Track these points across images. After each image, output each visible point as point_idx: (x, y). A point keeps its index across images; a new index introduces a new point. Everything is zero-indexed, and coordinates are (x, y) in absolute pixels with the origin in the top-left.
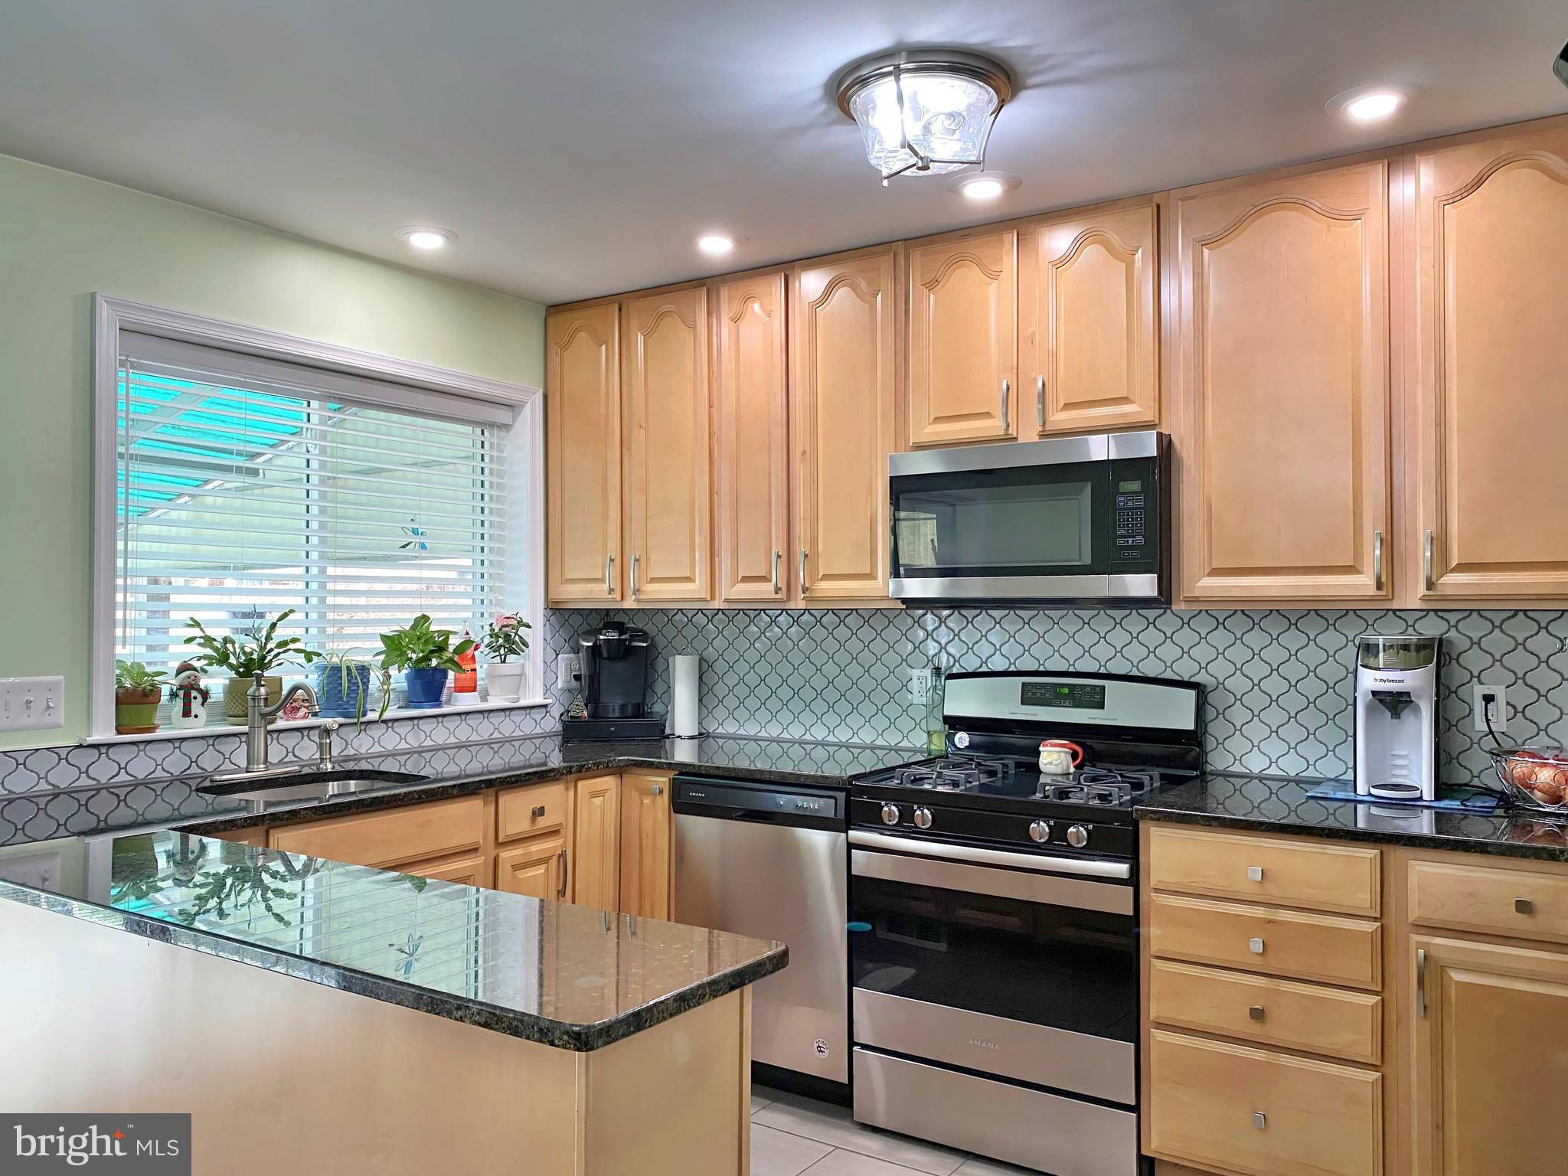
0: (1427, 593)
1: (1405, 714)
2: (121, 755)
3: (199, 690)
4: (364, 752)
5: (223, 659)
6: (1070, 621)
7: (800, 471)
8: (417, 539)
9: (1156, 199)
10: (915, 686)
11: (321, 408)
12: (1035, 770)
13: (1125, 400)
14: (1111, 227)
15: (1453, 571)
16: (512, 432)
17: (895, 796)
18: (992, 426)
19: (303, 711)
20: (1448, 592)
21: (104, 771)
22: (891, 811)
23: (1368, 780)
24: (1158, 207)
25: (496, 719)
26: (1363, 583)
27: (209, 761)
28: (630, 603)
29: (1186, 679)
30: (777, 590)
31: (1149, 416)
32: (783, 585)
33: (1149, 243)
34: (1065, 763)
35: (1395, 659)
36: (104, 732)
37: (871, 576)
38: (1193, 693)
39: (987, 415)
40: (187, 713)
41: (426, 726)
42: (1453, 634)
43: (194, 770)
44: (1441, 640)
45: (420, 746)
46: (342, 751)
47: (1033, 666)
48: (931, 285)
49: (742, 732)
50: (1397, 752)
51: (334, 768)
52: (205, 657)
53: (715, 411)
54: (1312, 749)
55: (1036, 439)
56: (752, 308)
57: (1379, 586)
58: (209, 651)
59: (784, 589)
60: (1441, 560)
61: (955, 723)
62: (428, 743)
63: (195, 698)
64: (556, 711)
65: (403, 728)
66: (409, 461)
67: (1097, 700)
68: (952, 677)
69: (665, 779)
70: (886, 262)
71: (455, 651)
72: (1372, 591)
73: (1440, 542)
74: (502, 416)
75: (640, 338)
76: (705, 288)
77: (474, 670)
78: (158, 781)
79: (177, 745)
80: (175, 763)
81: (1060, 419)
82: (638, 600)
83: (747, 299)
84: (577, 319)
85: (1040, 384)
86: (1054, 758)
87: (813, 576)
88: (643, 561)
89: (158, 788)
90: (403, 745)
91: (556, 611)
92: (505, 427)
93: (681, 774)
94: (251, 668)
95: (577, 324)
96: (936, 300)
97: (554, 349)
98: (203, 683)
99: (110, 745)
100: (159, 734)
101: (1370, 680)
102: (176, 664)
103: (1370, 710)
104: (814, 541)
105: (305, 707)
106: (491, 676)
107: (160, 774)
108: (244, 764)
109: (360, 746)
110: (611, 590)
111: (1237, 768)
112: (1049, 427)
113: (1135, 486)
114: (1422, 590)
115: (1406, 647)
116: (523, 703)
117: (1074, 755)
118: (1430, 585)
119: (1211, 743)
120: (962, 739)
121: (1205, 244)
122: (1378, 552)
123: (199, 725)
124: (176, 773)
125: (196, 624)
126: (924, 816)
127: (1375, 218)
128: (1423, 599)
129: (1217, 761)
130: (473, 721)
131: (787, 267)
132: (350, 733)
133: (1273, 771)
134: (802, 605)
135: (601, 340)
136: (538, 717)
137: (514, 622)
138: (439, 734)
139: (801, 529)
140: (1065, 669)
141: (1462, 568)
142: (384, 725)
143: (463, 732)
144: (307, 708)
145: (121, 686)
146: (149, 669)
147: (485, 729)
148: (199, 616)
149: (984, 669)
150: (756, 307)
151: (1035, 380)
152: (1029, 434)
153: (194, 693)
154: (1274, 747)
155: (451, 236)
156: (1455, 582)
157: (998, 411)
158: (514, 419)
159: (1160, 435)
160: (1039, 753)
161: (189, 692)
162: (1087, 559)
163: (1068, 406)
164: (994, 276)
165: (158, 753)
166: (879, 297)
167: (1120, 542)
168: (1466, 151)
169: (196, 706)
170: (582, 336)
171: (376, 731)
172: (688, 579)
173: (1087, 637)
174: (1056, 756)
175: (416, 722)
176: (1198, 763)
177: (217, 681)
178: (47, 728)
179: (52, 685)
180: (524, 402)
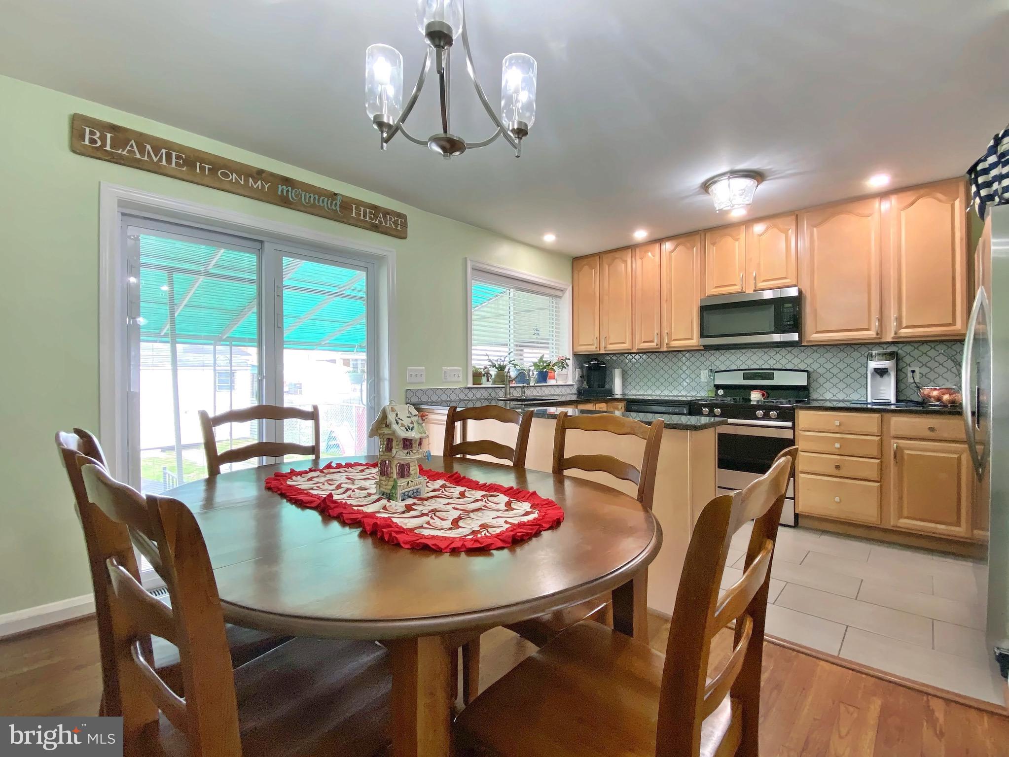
0: (894, 336)
1: (885, 376)
2: (474, 391)
3: (490, 374)
4: (529, 395)
5: (494, 366)
6: (760, 352)
7: (665, 306)
8: (537, 332)
9: (796, 213)
10: (702, 376)
11: (514, 291)
12: (750, 400)
13: (785, 278)
14: (779, 222)
15: (903, 328)
16: (563, 298)
17: (705, 406)
18: (737, 289)
20: (903, 335)
21: (470, 395)
22: (706, 410)
23: (872, 398)
24: (797, 215)
25: (561, 388)
26: (871, 334)
27: (493, 395)
28: (602, 352)
29: (803, 369)
30: (657, 345)
31: (794, 283)
32: (659, 343)
33: (794, 227)
34: (760, 397)
35: (881, 358)
37: (692, 339)
38: (806, 373)
39: (735, 285)
40: (488, 380)
41: (544, 389)
42: (900, 351)
43: (490, 397)
44: (897, 353)
47: (747, 367)
48: (714, 244)
49: (638, 393)
50: (882, 388)
52: (490, 365)
53: (634, 289)
54: (848, 391)
55: (752, 292)
56: (648, 256)
57: (878, 334)
58: (490, 363)
59: (659, 345)
60: (900, 326)
61: (718, 387)
62: (544, 392)
64: (576, 387)
65: (538, 389)
66: (523, 310)
67: (770, 377)
68: (716, 372)
69: (623, 404)
70: (698, 237)
71: (552, 366)
72: (875, 336)
73: (899, 319)
74: (559, 293)
75: (607, 267)
76: (630, 250)
78: (482, 399)
79: (485, 389)
80: (486, 394)
81: (761, 285)
82: (605, 351)
83: (647, 251)
84: (585, 262)
85: (754, 274)
86: (755, 396)
87: (670, 339)
88: (607, 338)
89: (482, 401)
91: (576, 355)
92: (560, 297)
93: (628, 402)
94: (501, 368)
95: (585, 263)
96: (716, 249)
97: (576, 272)
98: (490, 372)
99: (472, 388)
100: (481, 386)
101: (873, 365)
102: (483, 367)
103: (872, 375)
104: (670, 328)
106: (559, 375)
107: (482, 398)
110: (596, 348)
111: (821, 398)
112: (757, 288)
113: (790, 305)
114: (893, 335)
115: (885, 354)
116: (568, 383)
117: (763, 395)
118: (896, 333)
119: (811, 390)
120: (721, 392)
121: (815, 226)
122: (877, 324)
123: (489, 385)
124: (486, 397)
125: (487, 355)
126: (718, 411)
127: (876, 216)
128: (893, 338)
129: (814, 395)
130: (555, 388)
131: (660, 241)
133: (835, 398)
134: (665, 349)
135: (592, 267)
136: (571, 388)
137: (564, 358)
139: (665, 324)
140: (758, 368)
141: (907, 327)
143: (552, 390)
144: (517, 381)
145: (473, 371)
146: (477, 367)
147: (557, 391)
148: (489, 353)
149: (728, 369)
150: (650, 254)
151: (753, 273)
152: (749, 290)
153: (489, 375)
154: (835, 391)
155: (557, 236)
156: (904, 332)
157: (739, 284)
158: (563, 294)
159: (799, 288)
160: (750, 395)
161: (488, 374)
162: (773, 329)
163: (764, 281)
164: (737, 240)
165: (482, 391)
166: (695, 249)
167: (785, 323)
168: (909, 193)
169: (489, 378)
170: (586, 268)
171: (532, 389)
172: (624, 343)
173: (766, 357)
174: (757, 395)
175: (540, 387)
176: (808, 396)
177: (493, 372)
178: (458, 382)
179: (459, 370)
180: (567, 289)
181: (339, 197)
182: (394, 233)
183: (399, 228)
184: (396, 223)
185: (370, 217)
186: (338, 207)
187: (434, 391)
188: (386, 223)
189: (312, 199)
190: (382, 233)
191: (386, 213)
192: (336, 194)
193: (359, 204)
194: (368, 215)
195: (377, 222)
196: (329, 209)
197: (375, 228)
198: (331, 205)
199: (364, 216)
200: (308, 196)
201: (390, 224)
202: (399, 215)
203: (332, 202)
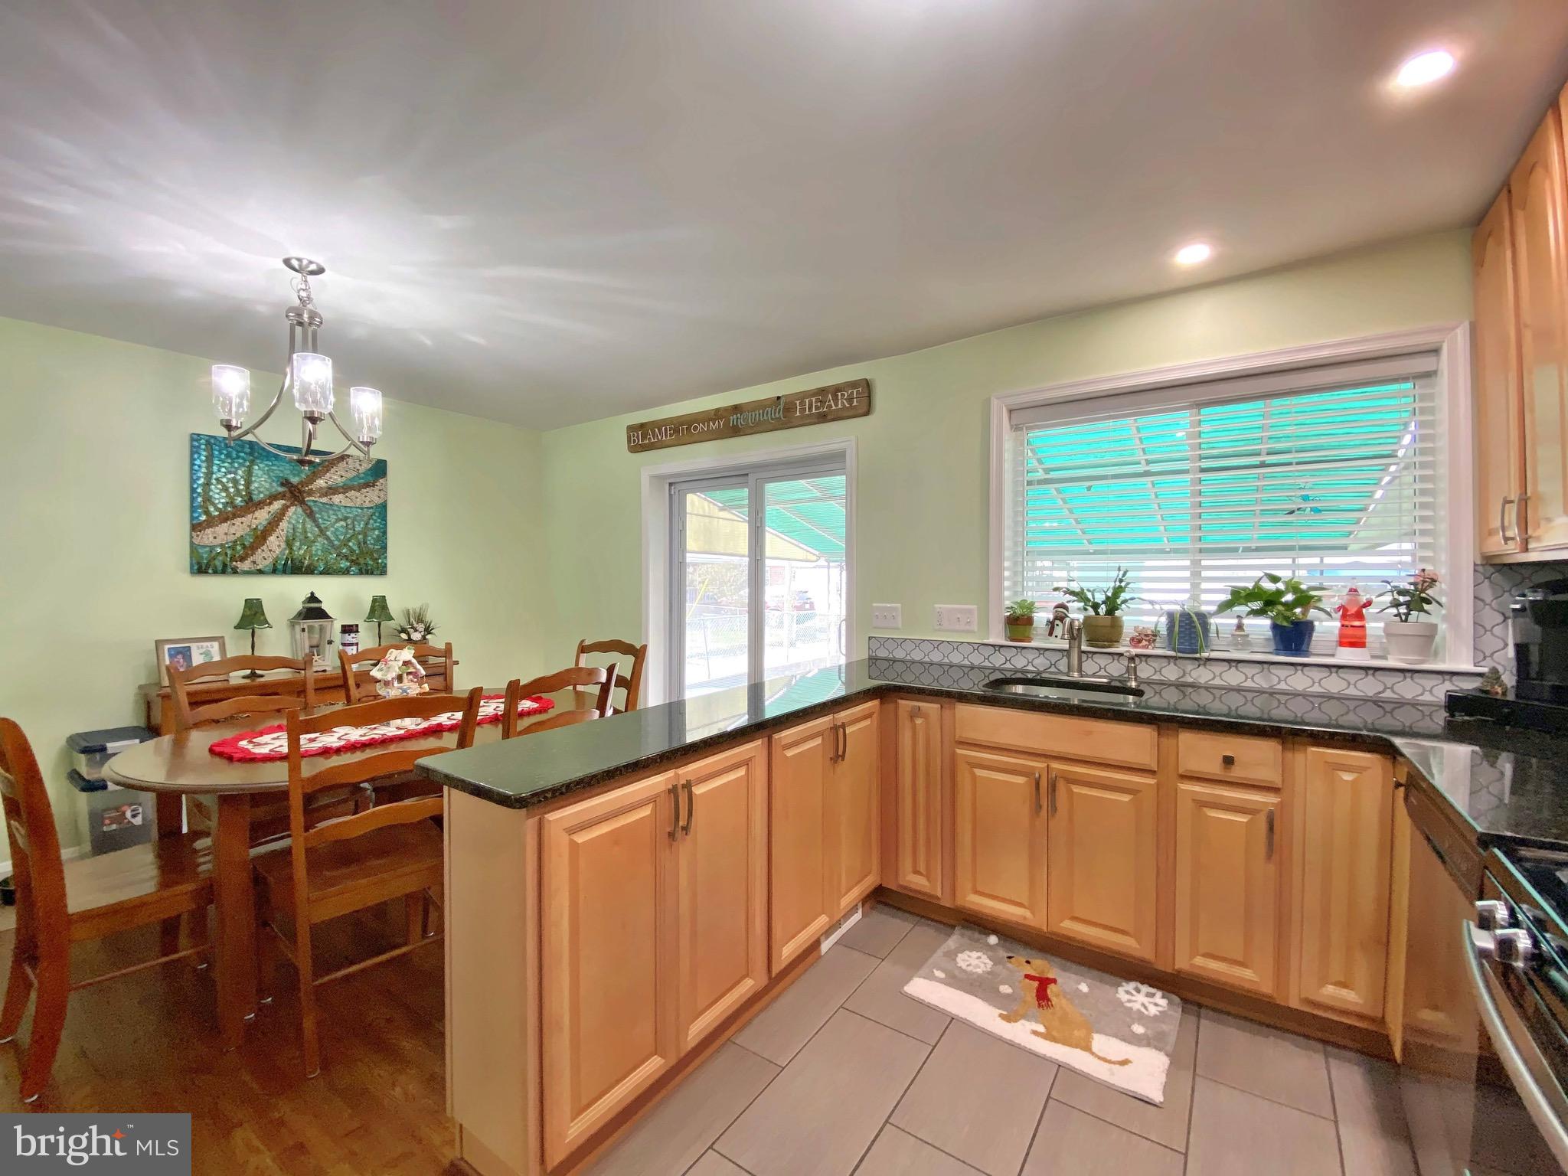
2: (1009, 653)
4: (1203, 682)
16: (1439, 373)
19: (1144, 643)
21: (997, 660)
25: (1389, 678)
36: (998, 636)
40: (1050, 634)
41: (1282, 672)
45: (1271, 687)
46: (1179, 678)
51: (1138, 686)
62: (1283, 686)
63: (1057, 625)
77: (1363, 627)
79: (1042, 652)
90: (1249, 684)
99: (1002, 646)
100: (1033, 644)
105: (1146, 640)
107: (1030, 667)
108: (1066, 671)
109: (1200, 676)
130: (1351, 675)
132: (1189, 666)
138: (1299, 682)
142: (1226, 664)
143: (1334, 684)
144: (1149, 641)
147: (1369, 687)
165: (1030, 655)
169: (1058, 630)
171: (1219, 668)
175: (1266, 666)
178: (972, 632)
179: (970, 611)
180: (1444, 342)
181: (782, 401)
182: (851, 413)
183: (855, 403)
184: (850, 400)
185: (817, 408)
186: (781, 412)
187: (918, 643)
188: (836, 405)
189: (757, 416)
190: (833, 420)
191: (837, 390)
192: (779, 398)
193: (803, 396)
194: (814, 405)
195: (825, 409)
196: (772, 419)
197: (823, 418)
198: (775, 413)
199: (810, 409)
200: (754, 416)
201: (843, 403)
202: (853, 384)
203: (775, 410)
